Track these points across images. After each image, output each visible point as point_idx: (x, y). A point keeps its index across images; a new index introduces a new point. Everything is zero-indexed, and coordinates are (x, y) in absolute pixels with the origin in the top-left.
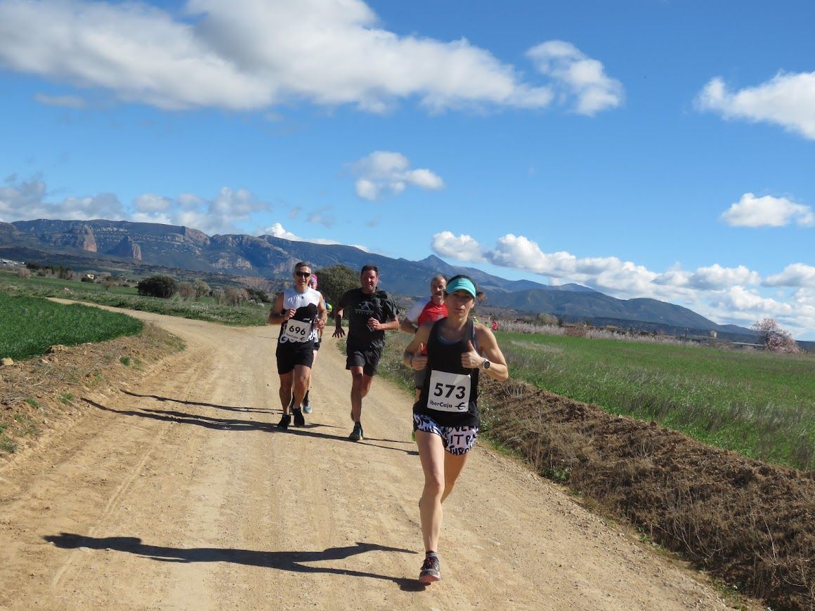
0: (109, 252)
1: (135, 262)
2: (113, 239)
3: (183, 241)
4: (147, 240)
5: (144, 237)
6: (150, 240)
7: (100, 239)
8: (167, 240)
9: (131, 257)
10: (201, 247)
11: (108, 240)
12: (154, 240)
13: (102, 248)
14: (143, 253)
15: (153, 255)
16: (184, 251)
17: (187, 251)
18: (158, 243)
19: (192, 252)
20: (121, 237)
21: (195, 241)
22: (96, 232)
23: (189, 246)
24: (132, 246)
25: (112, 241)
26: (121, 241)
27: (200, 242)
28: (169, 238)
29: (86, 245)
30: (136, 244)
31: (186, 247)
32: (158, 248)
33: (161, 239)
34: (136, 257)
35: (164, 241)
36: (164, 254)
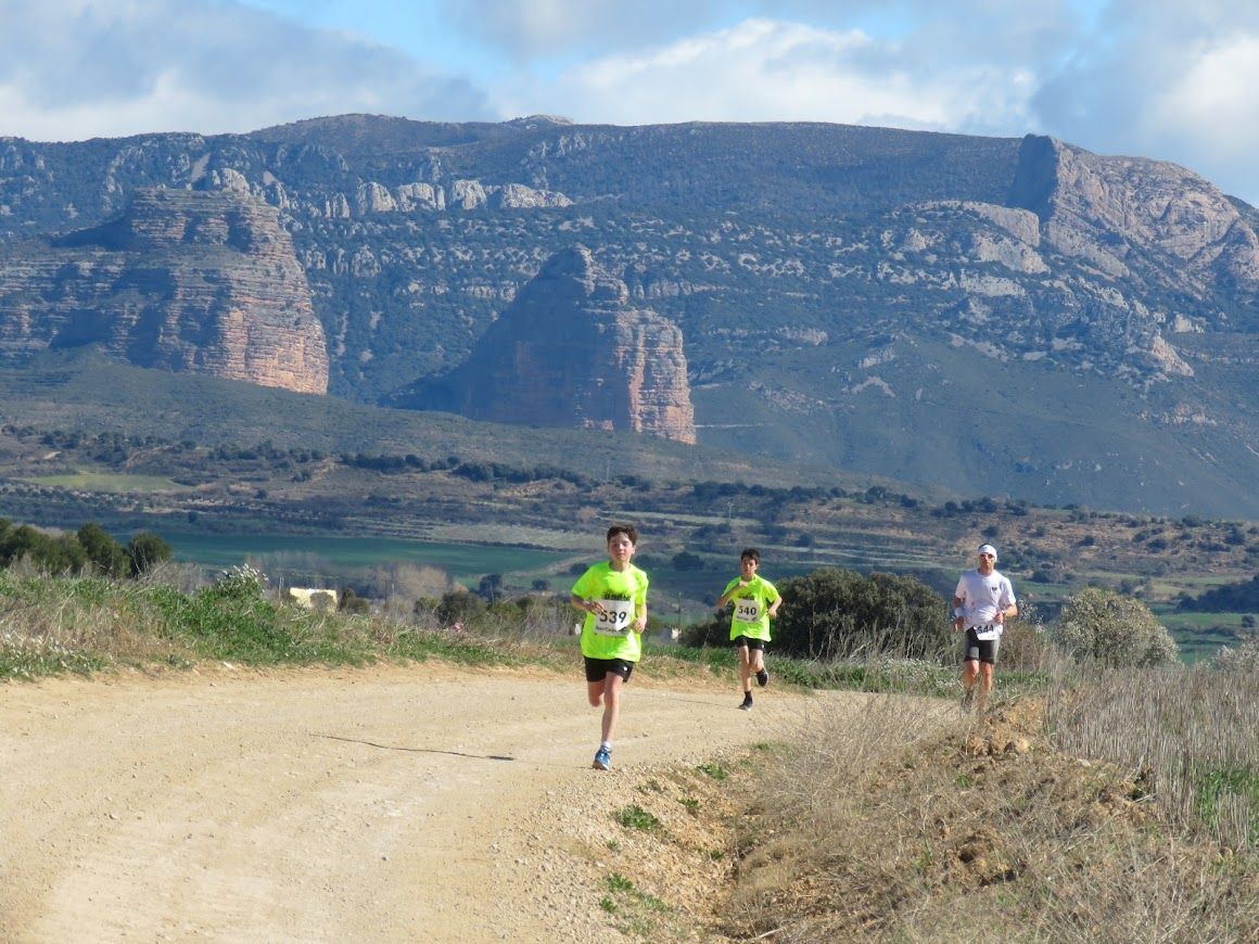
0: (434, 394)
1: (655, 468)
2: (459, 275)
3: (1034, 263)
4: (745, 277)
5: (712, 248)
6: (765, 268)
7: (348, 286)
8: (900, 263)
9: (608, 425)
10: (1193, 308)
11: (413, 287)
12: (794, 269)
13: (367, 355)
14: (705, 387)
15: (791, 399)
16: (1049, 348)
17: (1078, 346)
18: (828, 289)
19: (1121, 359)
20: (521, 253)
21: (1141, 262)
22: (316, 229)
23: (1092, 308)
24: (612, 332)
25: (446, 297)
26: (523, 295)
27: (1181, 263)
28: (923, 246)
29: (242, 344)
30: (650, 314)
31: (1064, 319)
32: (830, 337)
33: (850, 260)
34: (649, 417)
35: (881, 276)
36: (885, 386)
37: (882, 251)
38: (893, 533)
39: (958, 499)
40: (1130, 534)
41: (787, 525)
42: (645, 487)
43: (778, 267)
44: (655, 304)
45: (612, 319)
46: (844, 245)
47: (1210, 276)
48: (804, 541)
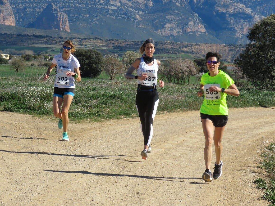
0: (31, 25)
1: (63, 35)
2: (34, 8)
3: (119, 4)
4: (77, 7)
5: (72, 3)
6: (79, 6)
7: (18, 10)
8: (99, 5)
9: (57, 29)
10: (142, 11)
11: (28, 10)
12: (84, 6)
13: (21, 20)
14: (71, 23)
15: (84, 25)
16: (121, 16)
17: (125, 16)
18: (89, 9)
19: (132, 18)
20: (43, 4)
21: (134, 4)
22: (13, 1)
23: (127, 10)
24: (57, 16)
25: (33, 11)
26: (44, 11)
27: (140, 4)
28: (102, 2)
29: (3, 19)
30: (63, 13)
31: (123, 12)
32: (89, 16)
33: (91, 4)
34: (63, 28)
35: (96, 7)
36: (97, 23)
37: (96, 3)
38: (99, 44)
39: (108, 39)
40: (134, 43)
41: (83, 43)
42: (62, 38)
43: (81, 6)
44: (64, 12)
45: (57, 14)
46: (91, 2)
47: (144, 6)
48: (86, 46)
